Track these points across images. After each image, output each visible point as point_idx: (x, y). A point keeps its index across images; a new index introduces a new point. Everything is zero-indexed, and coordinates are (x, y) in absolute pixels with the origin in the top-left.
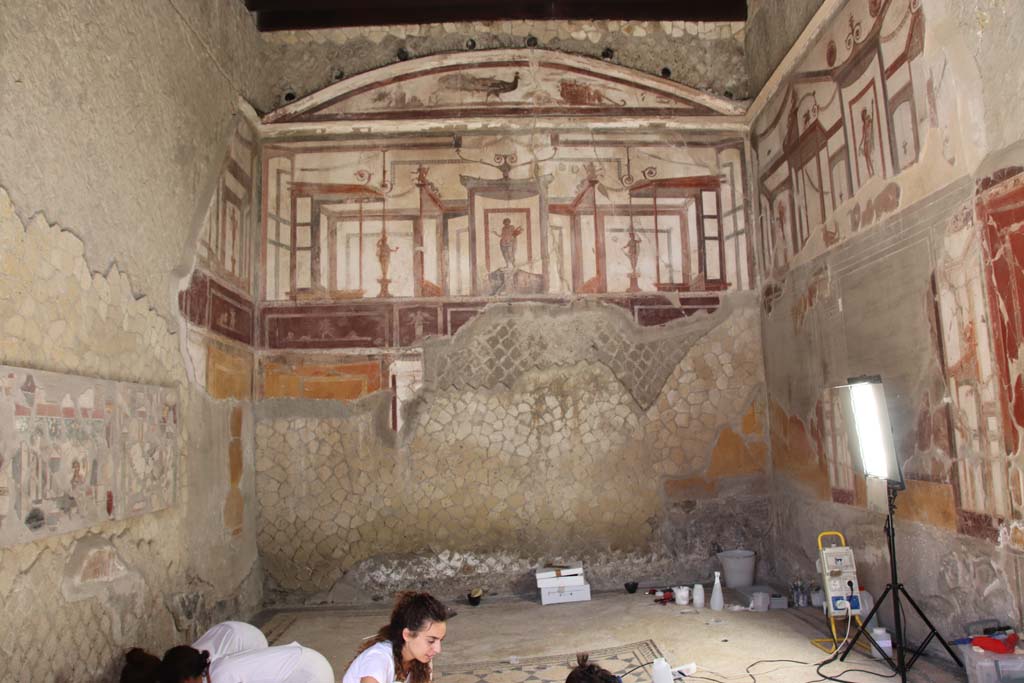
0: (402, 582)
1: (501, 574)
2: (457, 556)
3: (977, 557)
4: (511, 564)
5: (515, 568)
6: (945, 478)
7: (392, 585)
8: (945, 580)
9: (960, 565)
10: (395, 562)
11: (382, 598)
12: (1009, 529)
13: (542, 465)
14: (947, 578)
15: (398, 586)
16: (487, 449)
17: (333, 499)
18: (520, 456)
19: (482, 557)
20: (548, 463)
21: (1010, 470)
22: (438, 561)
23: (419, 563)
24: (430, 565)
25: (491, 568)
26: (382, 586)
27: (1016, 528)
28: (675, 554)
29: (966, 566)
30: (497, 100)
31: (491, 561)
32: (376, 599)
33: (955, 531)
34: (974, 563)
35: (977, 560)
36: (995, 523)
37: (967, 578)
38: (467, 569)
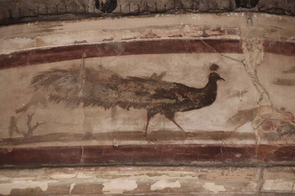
30: (170, 126)
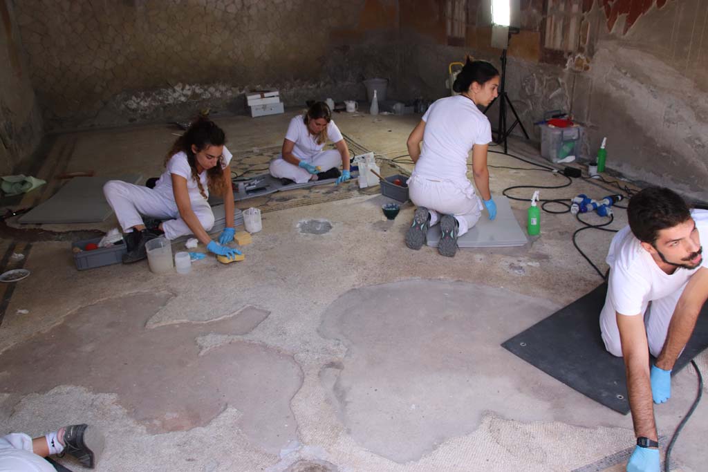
0: (149, 107)
1: (219, 98)
2: (187, 87)
3: (549, 76)
4: (226, 91)
5: (229, 94)
6: (535, 28)
7: (142, 110)
8: (525, 91)
9: (536, 82)
10: (143, 94)
11: (135, 120)
12: (574, 58)
13: (245, 19)
14: (527, 89)
15: (146, 110)
16: (205, 8)
17: (89, 48)
18: (229, 13)
19: (206, 87)
20: (250, 17)
21: (583, 22)
22: (174, 91)
23: (160, 93)
24: (168, 95)
25: (212, 94)
26: (134, 110)
27: (579, 58)
28: (335, 81)
29: (541, 82)
31: (212, 89)
32: (132, 120)
33: (537, 61)
34: (547, 80)
35: (549, 78)
36: (565, 56)
37: (540, 88)
38: (195, 95)
